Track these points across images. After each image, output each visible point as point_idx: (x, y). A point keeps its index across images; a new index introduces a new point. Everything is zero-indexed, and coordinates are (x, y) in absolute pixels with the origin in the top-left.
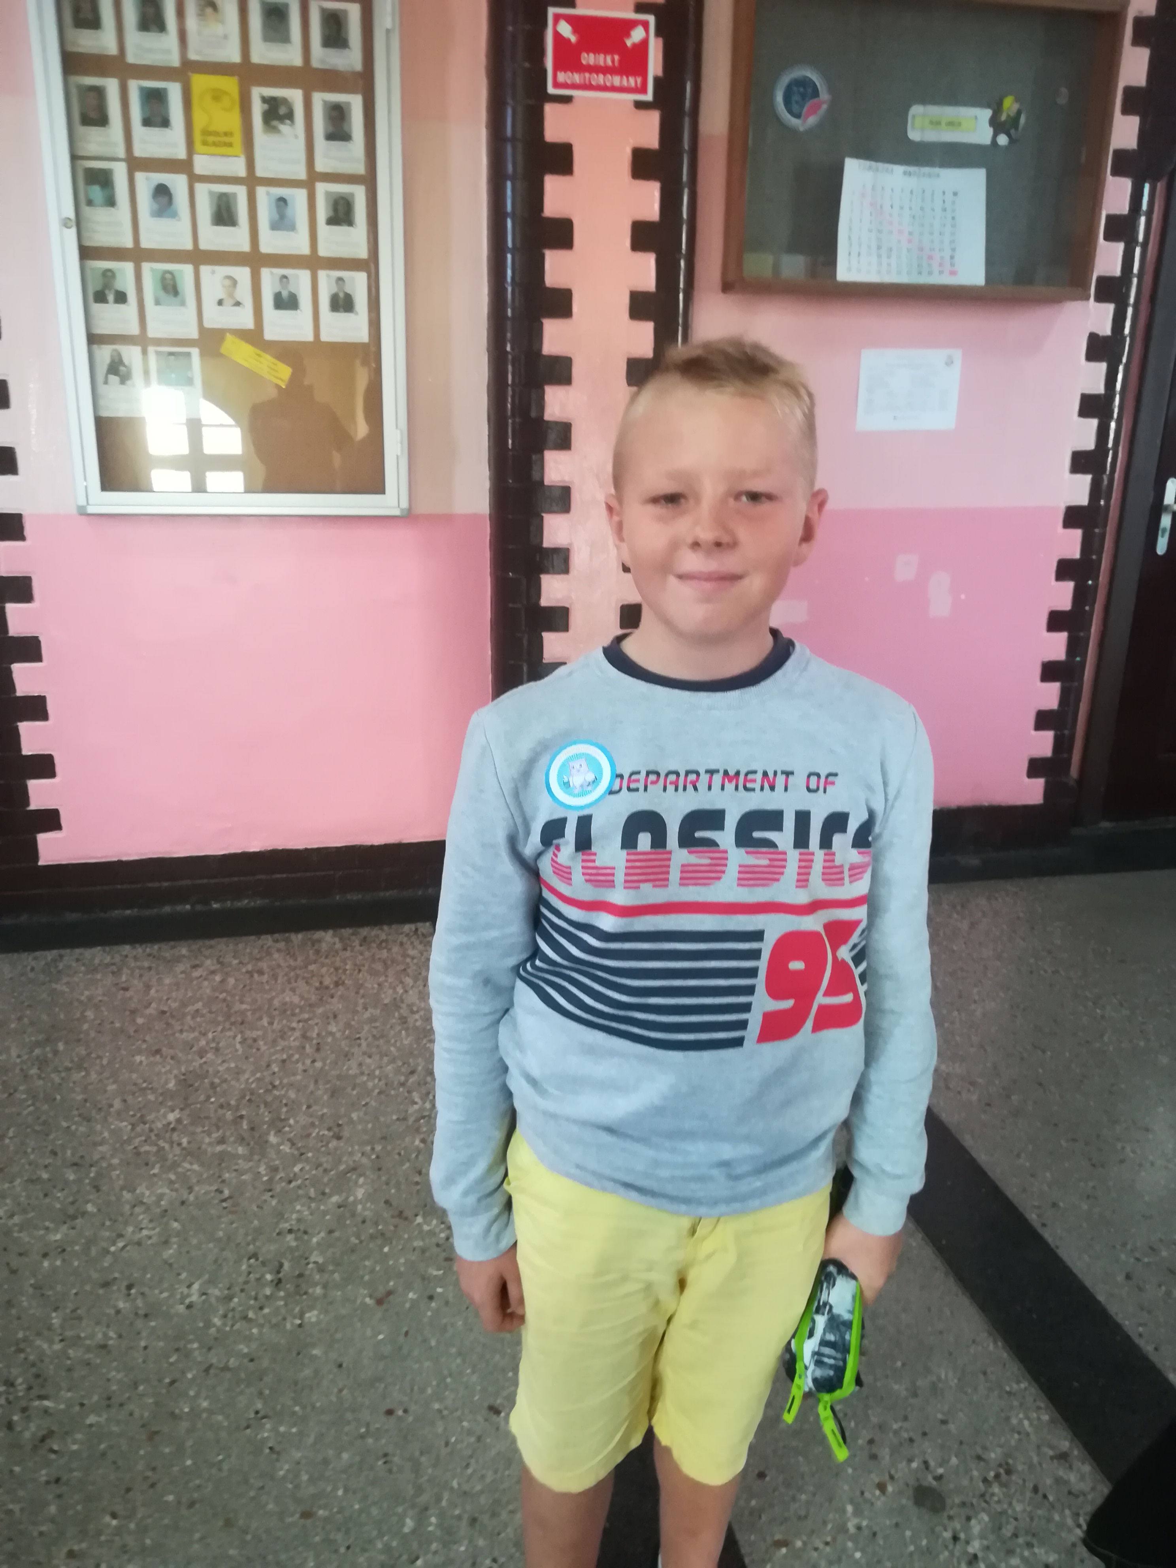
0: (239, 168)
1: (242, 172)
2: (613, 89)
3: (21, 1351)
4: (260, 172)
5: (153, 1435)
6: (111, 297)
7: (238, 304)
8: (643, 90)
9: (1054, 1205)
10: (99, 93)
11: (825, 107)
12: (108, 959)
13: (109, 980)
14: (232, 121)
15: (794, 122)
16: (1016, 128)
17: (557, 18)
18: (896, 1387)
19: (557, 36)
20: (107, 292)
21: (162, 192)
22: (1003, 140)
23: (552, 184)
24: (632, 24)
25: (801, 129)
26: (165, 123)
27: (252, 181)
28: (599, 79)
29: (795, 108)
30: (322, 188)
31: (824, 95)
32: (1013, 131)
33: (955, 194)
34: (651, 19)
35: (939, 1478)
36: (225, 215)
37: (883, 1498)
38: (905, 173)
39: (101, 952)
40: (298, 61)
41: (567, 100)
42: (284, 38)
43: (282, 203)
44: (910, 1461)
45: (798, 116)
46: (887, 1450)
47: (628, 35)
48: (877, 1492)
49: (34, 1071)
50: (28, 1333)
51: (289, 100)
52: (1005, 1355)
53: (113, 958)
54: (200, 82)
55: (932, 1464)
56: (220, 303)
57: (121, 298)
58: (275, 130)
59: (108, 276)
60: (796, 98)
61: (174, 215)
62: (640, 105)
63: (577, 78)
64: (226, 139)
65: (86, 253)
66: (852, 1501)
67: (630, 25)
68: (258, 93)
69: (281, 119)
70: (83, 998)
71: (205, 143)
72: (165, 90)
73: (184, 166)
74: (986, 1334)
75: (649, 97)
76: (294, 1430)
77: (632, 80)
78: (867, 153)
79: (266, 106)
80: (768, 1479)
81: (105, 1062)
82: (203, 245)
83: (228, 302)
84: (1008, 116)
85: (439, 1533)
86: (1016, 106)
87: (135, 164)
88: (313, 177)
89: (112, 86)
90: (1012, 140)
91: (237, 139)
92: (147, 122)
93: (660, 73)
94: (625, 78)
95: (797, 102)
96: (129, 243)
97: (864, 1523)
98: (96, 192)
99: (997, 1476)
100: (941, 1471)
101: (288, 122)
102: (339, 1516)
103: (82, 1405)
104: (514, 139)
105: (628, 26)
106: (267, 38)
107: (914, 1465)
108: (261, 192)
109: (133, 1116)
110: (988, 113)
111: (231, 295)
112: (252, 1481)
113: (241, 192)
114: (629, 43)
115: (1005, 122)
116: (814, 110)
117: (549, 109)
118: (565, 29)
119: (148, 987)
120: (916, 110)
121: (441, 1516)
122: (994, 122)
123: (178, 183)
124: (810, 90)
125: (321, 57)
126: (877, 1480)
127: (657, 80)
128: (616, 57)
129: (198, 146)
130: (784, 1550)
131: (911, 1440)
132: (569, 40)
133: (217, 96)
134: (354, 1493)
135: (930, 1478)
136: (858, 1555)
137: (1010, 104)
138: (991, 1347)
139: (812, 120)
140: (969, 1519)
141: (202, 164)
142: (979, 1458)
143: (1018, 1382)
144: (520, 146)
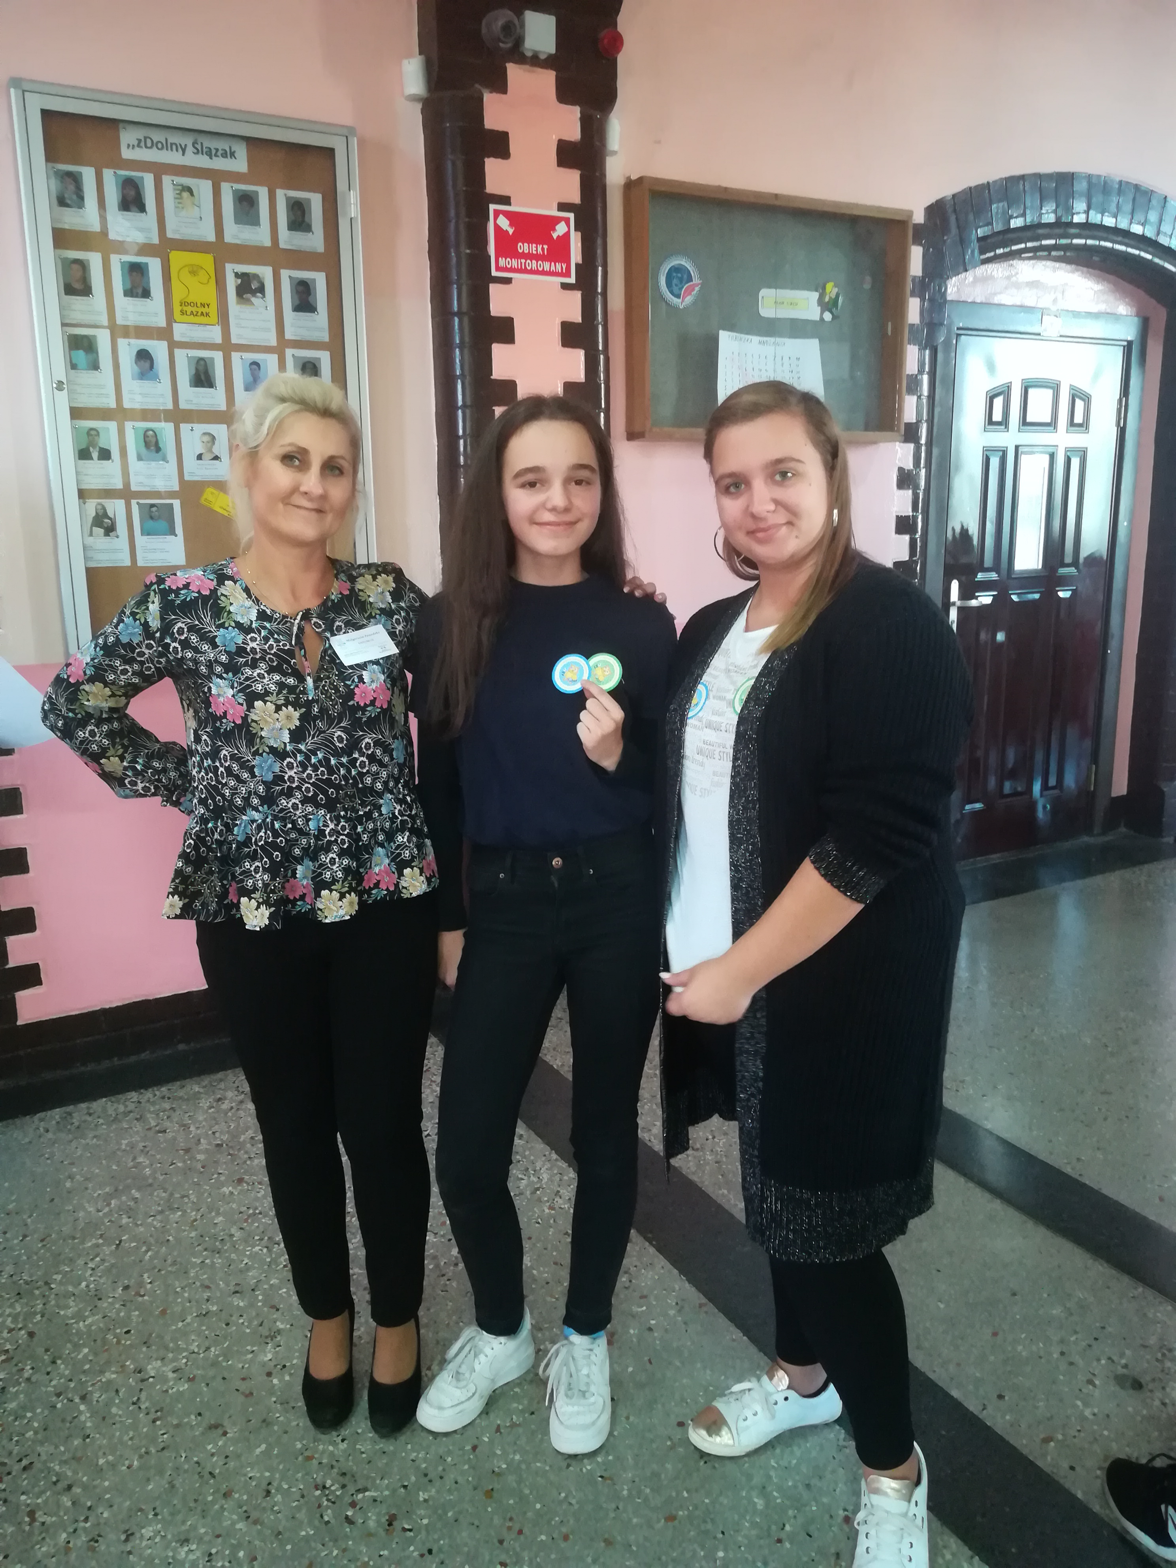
0: (215, 334)
1: (219, 340)
2: (544, 273)
3: (309, 1458)
4: (234, 340)
5: (489, 1493)
6: (95, 455)
7: (216, 458)
8: (567, 274)
9: (1078, 1159)
10: (83, 265)
11: (697, 289)
12: (121, 1108)
13: (138, 1127)
14: (209, 294)
15: (676, 301)
16: (837, 308)
17: (497, 213)
18: (1054, 1312)
19: (497, 228)
20: (91, 449)
21: (143, 356)
22: (828, 316)
23: (498, 351)
24: (558, 220)
25: (681, 307)
26: (146, 294)
27: (227, 347)
28: (533, 265)
29: (676, 290)
30: (289, 352)
31: (696, 280)
32: (834, 310)
33: (798, 359)
34: (571, 216)
35: (1126, 1366)
36: (203, 377)
37: (1097, 1391)
38: (760, 343)
39: (109, 1103)
40: (268, 243)
41: (508, 281)
42: (255, 221)
43: (255, 367)
44: (1099, 1360)
45: (678, 296)
46: (1077, 1357)
47: (554, 230)
48: (1091, 1387)
49: (125, 1220)
50: (304, 1442)
51: (261, 275)
52: (1114, 1272)
53: (126, 1106)
54: (177, 258)
55: (1115, 1358)
56: (200, 457)
57: (105, 455)
58: (248, 302)
59: (93, 434)
60: (675, 281)
61: (156, 378)
62: (565, 286)
63: (515, 263)
64: (205, 310)
65: (76, 413)
66: (1077, 1398)
67: (556, 220)
68: (230, 269)
69: (253, 293)
70: (123, 1147)
71: (183, 313)
72: (147, 264)
73: (165, 334)
74: (1091, 1261)
75: (572, 280)
76: (610, 1458)
77: (558, 266)
78: (731, 328)
79: (239, 281)
80: (1006, 1398)
81: (193, 1198)
82: (183, 405)
83: (207, 456)
84: (830, 298)
85: (787, 1502)
86: (836, 290)
87: (118, 331)
88: (282, 344)
89: (95, 260)
90: (834, 317)
91: (213, 310)
92: (129, 293)
93: (580, 260)
94: (553, 264)
95: (676, 285)
96: (113, 405)
97: (1096, 1410)
98: (80, 356)
99: (1164, 1355)
100: (1123, 1361)
101: (259, 295)
102: (697, 1513)
103: (405, 1487)
104: (460, 314)
105: (553, 222)
106: (238, 220)
107: (1103, 1362)
108: (235, 356)
109: (261, 1239)
110: (815, 295)
111: (210, 450)
112: (604, 1505)
113: (218, 357)
114: (555, 235)
115: (828, 302)
116: (689, 291)
117: (493, 288)
118: (504, 223)
119: (186, 1127)
120: (764, 292)
121: (780, 1489)
122: (820, 302)
123: (159, 349)
124: (685, 276)
125: (287, 239)
126: (1085, 1379)
127: (577, 265)
128: (546, 247)
129: (177, 314)
130: (1052, 1444)
131: (1090, 1346)
132: (507, 232)
133: (194, 271)
134: (697, 1491)
135: (1119, 1368)
136: (1106, 1433)
137: (831, 289)
138: (1100, 1268)
139: (689, 299)
140: (1164, 1388)
141: (180, 332)
142: (1145, 1347)
143: (1136, 1288)
144: (466, 320)
